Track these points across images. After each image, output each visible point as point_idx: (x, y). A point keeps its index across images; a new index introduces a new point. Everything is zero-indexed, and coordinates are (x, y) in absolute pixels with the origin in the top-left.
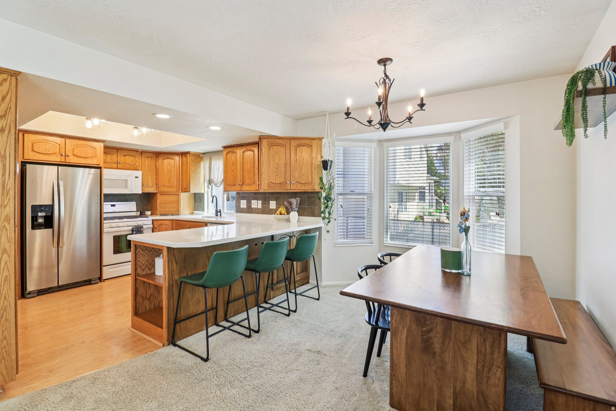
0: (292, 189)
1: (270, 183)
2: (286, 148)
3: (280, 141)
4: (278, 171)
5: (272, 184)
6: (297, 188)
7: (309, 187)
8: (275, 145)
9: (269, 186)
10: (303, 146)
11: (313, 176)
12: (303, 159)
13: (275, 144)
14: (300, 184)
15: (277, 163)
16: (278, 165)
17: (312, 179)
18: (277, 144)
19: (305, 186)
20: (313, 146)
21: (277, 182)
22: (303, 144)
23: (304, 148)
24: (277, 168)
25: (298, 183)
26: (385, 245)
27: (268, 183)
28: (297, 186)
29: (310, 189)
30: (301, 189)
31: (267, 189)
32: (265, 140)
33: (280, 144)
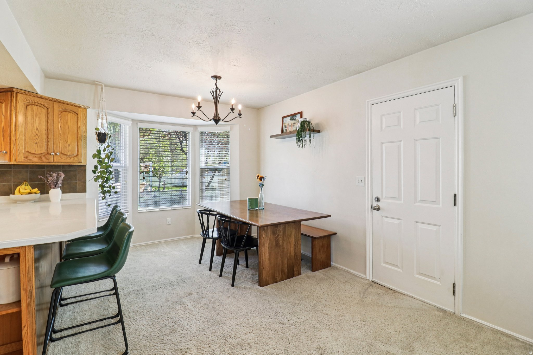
0: (56, 161)
1: (27, 154)
2: (48, 111)
3: (41, 101)
4: (38, 138)
5: (30, 154)
6: (62, 161)
7: (74, 159)
8: (35, 105)
9: (26, 157)
10: (69, 112)
11: (79, 148)
12: (69, 128)
13: (34, 103)
14: (64, 156)
15: (37, 129)
16: (38, 130)
17: (78, 151)
18: (36, 104)
19: (71, 159)
20: (79, 114)
21: (36, 153)
22: (68, 110)
23: (70, 115)
24: (37, 135)
25: (62, 155)
26: (139, 212)
27: (24, 154)
28: (62, 158)
29: (76, 161)
30: (66, 161)
31: (23, 161)
32: (21, 95)
33: (41, 104)
